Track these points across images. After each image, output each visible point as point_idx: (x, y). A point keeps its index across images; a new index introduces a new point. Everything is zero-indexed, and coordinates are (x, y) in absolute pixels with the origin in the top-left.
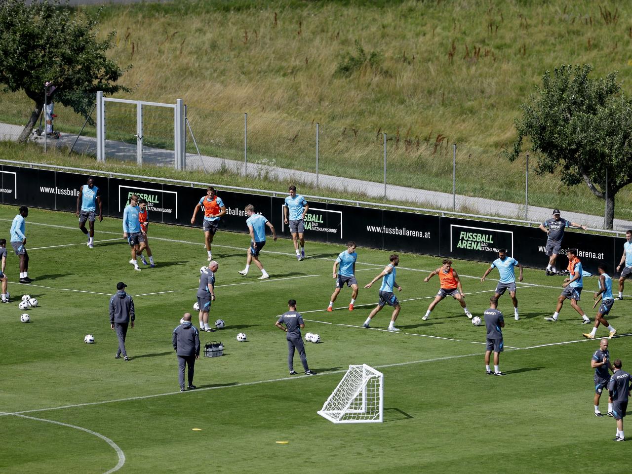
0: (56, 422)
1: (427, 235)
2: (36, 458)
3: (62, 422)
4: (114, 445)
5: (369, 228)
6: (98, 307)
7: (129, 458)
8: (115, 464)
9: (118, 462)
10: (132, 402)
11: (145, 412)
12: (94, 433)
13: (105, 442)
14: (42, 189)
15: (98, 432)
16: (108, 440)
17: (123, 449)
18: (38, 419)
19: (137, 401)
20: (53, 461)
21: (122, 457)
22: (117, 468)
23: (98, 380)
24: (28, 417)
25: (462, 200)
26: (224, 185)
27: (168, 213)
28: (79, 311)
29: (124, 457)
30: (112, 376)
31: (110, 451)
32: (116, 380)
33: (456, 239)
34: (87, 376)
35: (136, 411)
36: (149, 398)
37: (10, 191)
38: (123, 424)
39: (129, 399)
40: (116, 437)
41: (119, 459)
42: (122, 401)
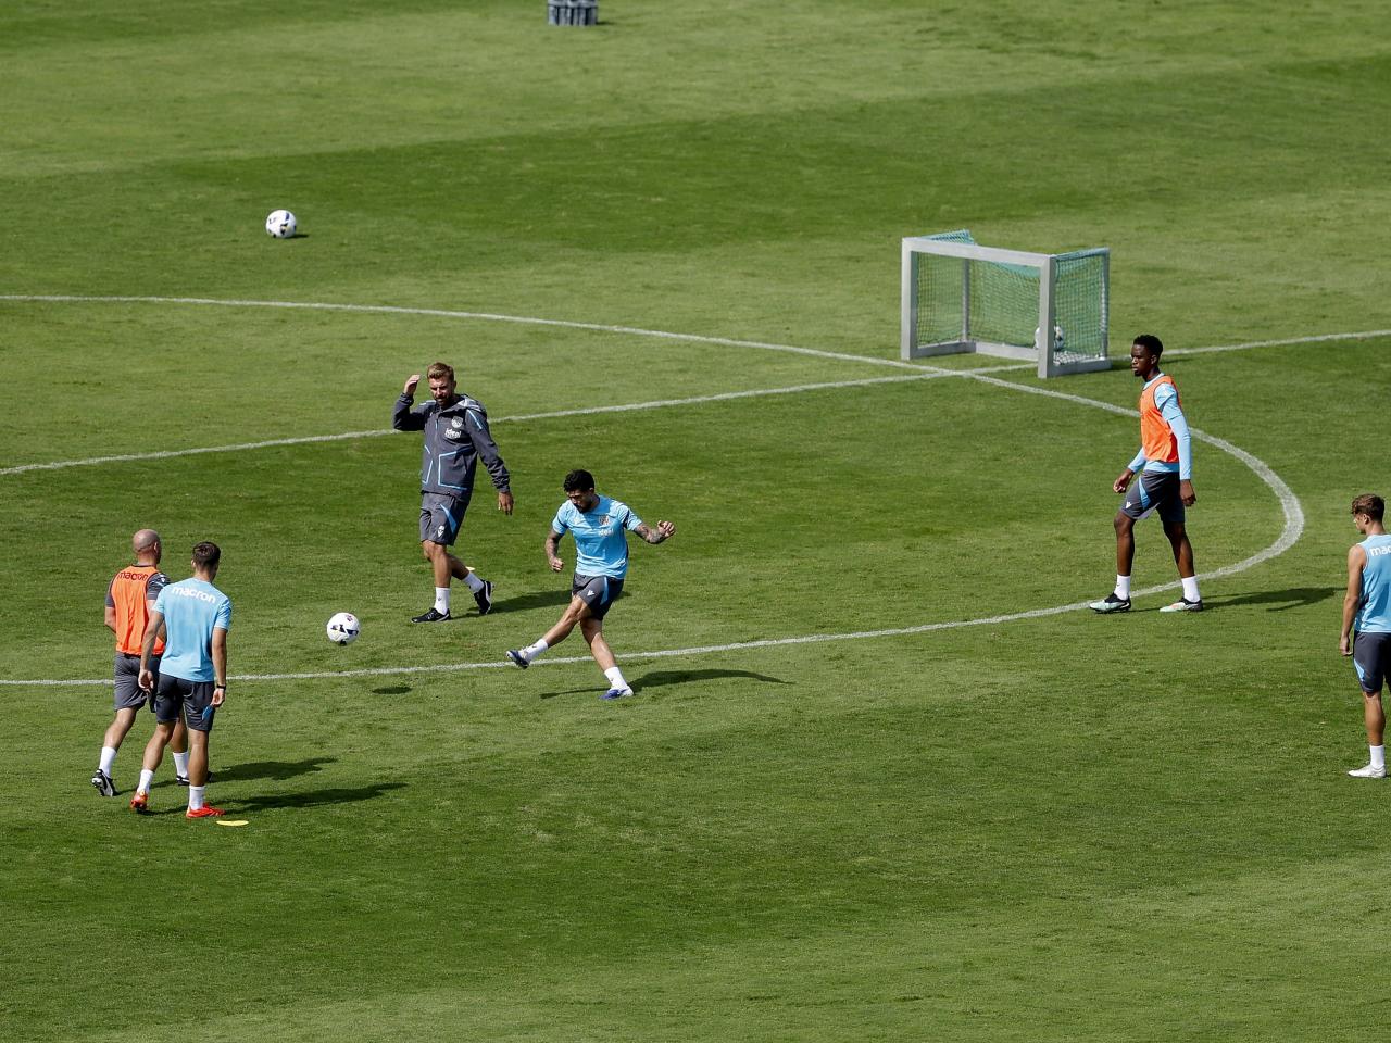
0: (1095, 403)
2: (1035, 511)
3: (1115, 402)
4: (1272, 479)
6: (1234, 55)
7: (1314, 516)
8: (1274, 537)
9: (1282, 530)
10: (1330, 348)
11: (1369, 381)
12: (1211, 439)
13: (1244, 467)
15: (1223, 436)
16: (1255, 463)
17: (1299, 490)
18: (1041, 391)
19: (1345, 346)
20: (1084, 521)
21: (1294, 516)
22: (1278, 548)
23: (1225, 278)
24: (1011, 385)
28: (1173, 65)
29: (1300, 515)
30: (1270, 267)
31: (1258, 496)
32: (1283, 280)
34: (1195, 266)
35: (1341, 376)
36: (1383, 336)
38: (1299, 415)
39: (1321, 338)
40: (1276, 454)
41: (1284, 522)
42: (1299, 344)
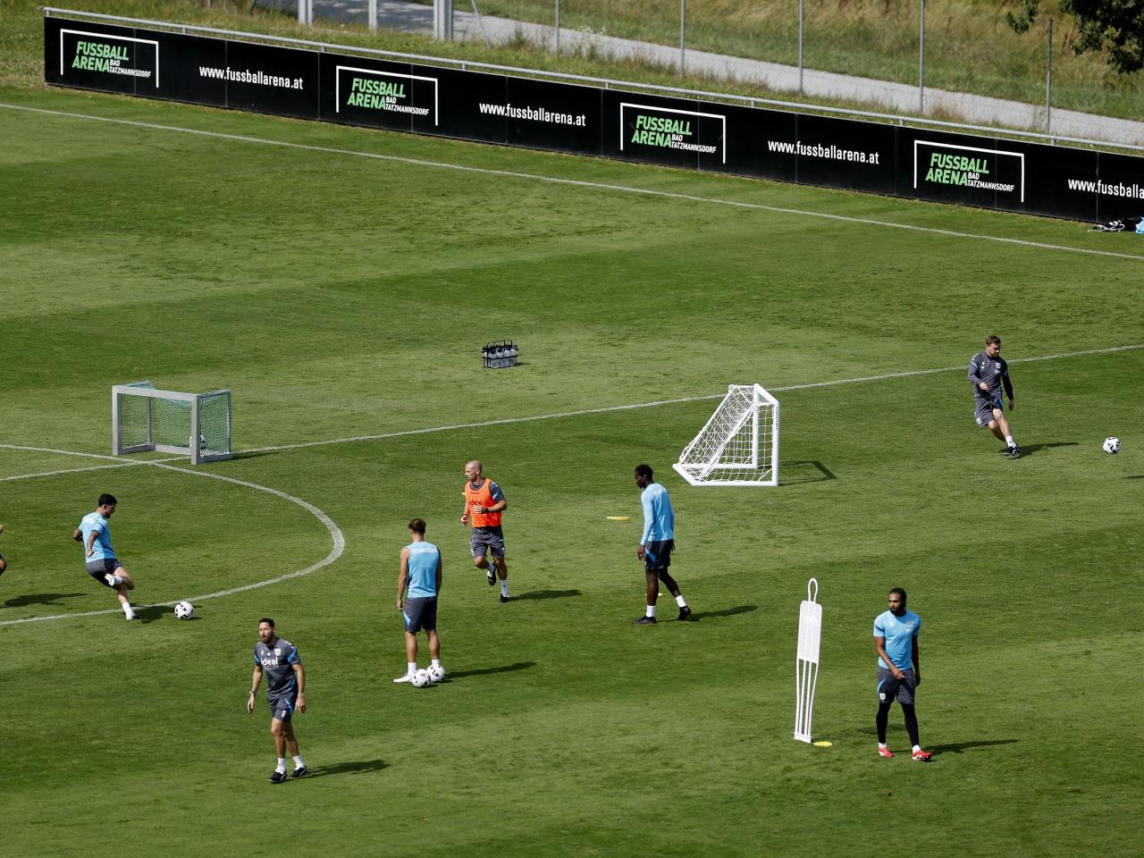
0: (224, 478)
1: (874, 158)
2: (192, 540)
3: (236, 478)
4: (326, 520)
5: (772, 146)
6: (300, 279)
7: (350, 540)
8: (328, 553)
9: (332, 549)
10: (358, 444)
11: (379, 463)
12: (291, 498)
13: (310, 514)
14: (203, 71)
15: (298, 496)
16: (316, 511)
17: (341, 525)
18: (193, 472)
19: (366, 443)
20: (220, 546)
21: (339, 541)
22: (330, 559)
23: (297, 406)
24: (176, 469)
25: (934, 97)
26: (519, 67)
27: (422, 116)
28: (264, 285)
29: (342, 540)
30: (323, 399)
31: (318, 529)
32: (330, 406)
33: (925, 166)
34: (280, 399)
35: (365, 460)
36: (388, 438)
37: (147, 74)
38: (340, 483)
39: (352, 439)
40: (328, 506)
41: (333, 544)
42: (339, 443)
